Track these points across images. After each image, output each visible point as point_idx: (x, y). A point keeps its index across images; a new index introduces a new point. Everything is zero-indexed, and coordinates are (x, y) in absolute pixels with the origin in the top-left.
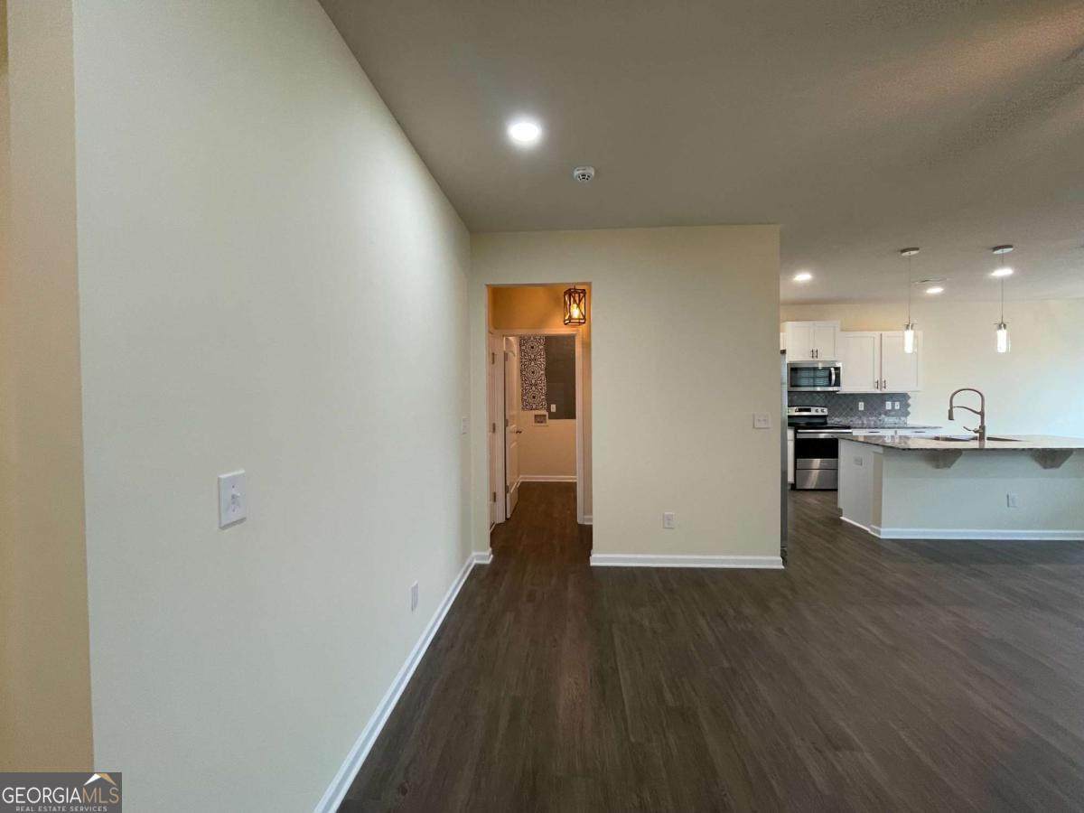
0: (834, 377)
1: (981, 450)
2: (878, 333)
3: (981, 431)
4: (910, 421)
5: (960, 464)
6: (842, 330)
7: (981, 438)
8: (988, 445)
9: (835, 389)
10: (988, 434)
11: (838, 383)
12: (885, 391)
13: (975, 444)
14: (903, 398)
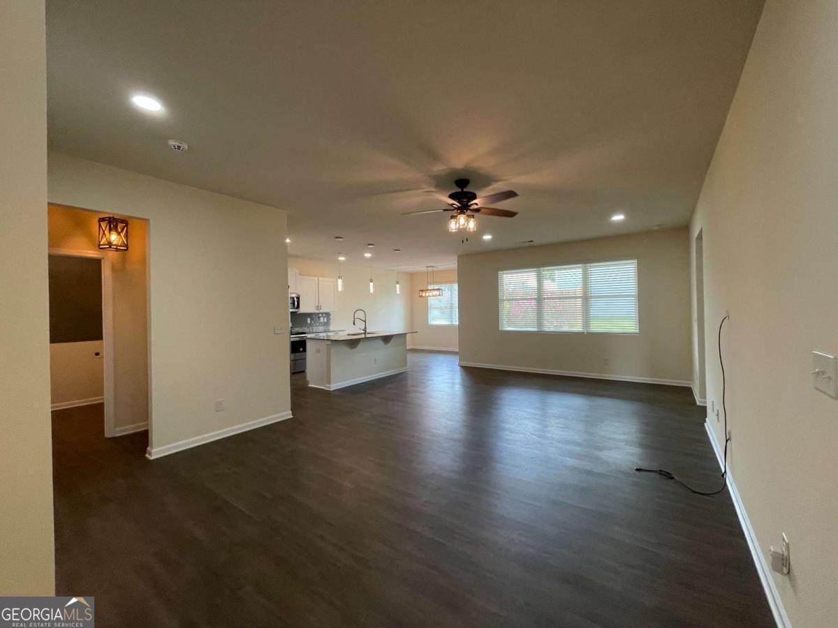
0: (296, 303)
1: (366, 338)
2: (316, 279)
3: (365, 330)
4: (331, 328)
5: (361, 345)
6: (300, 275)
7: (365, 333)
8: (368, 336)
9: (296, 310)
10: (368, 331)
11: (298, 307)
12: (321, 311)
13: (363, 336)
14: (327, 315)
